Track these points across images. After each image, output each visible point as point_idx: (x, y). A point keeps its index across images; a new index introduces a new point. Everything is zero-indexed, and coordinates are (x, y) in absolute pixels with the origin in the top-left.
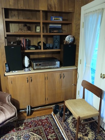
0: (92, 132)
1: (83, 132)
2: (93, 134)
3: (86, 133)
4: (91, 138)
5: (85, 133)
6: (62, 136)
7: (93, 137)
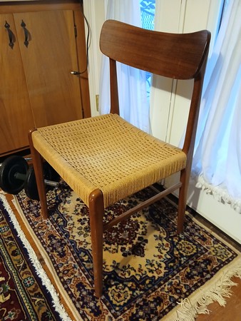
0: (157, 233)
1: (123, 242)
2: (161, 238)
3: (135, 241)
4: (157, 259)
5: (131, 243)
6: (39, 280)
7: (164, 252)
